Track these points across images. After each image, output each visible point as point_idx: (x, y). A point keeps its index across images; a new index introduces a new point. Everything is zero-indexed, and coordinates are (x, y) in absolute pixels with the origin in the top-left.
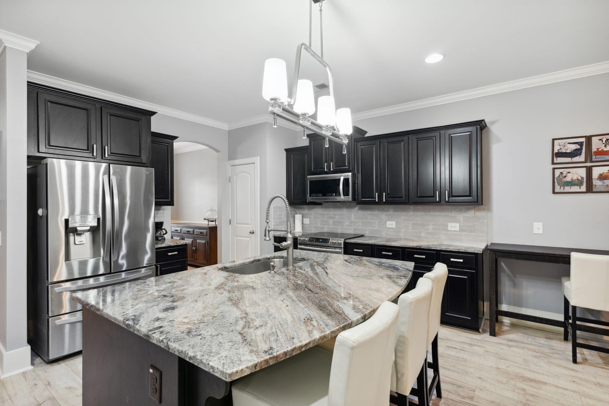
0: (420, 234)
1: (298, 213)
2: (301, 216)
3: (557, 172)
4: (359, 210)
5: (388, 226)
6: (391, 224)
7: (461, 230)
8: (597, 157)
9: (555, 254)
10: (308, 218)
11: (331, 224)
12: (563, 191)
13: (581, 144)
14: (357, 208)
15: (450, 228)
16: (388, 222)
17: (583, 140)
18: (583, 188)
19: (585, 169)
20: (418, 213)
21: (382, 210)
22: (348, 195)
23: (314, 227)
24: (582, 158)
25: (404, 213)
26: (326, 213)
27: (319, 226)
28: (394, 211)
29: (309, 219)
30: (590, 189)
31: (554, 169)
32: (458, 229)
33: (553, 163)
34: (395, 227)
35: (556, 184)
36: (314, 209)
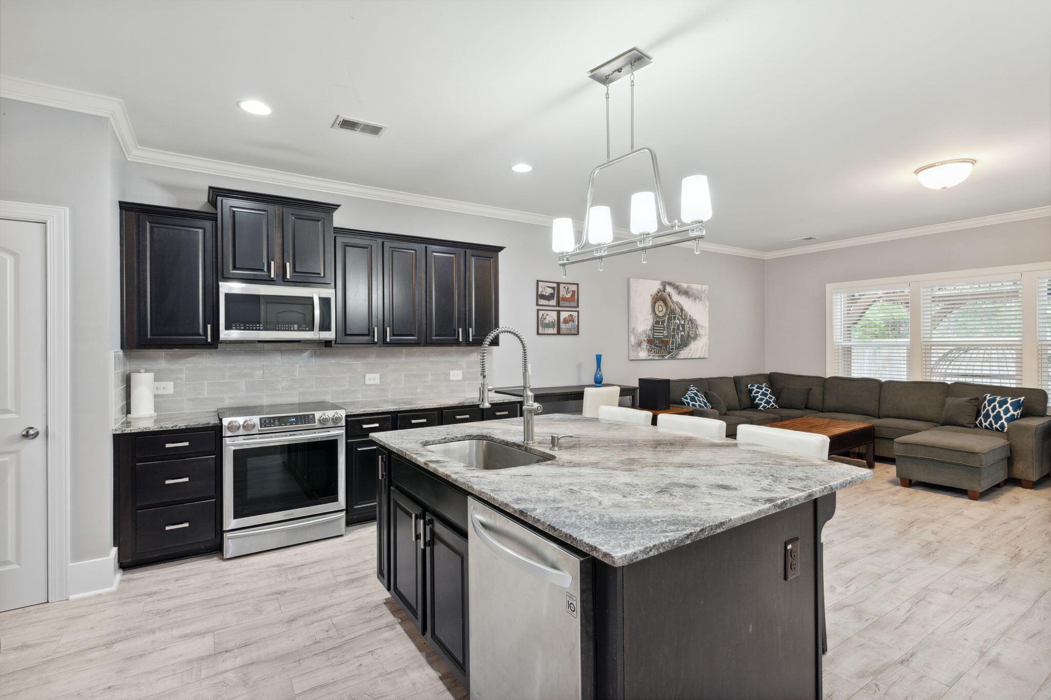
0: (416, 390)
1: (143, 370)
2: (151, 376)
3: (541, 313)
4: (312, 356)
5: (367, 382)
6: (373, 379)
7: (464, 379)
8: (563, 302)
9: (539, 394)
10: (169, 380)
11: (244, 388)
12: (544, 333)
13: (554, 288)
14: (307, 354)
15: (451, 378)
16: (368, 376)
17: (555, 285)
18: (555, 331)
19: (556, 312)
20: (414, 359)
21: (358, 356)
22: (329, 329)
23: (189, 399)
24: (553, 302)
25: (393, 360)
26: (229, 365)
27: (206, 395)
28: (378, 356)
29: (173, 383)
30: (559, 333)
31: (538, 310)
32: (460, 378)
33: (537, 305)
34: (379, 383)
35: (540, 326)
36: (188, 359)
